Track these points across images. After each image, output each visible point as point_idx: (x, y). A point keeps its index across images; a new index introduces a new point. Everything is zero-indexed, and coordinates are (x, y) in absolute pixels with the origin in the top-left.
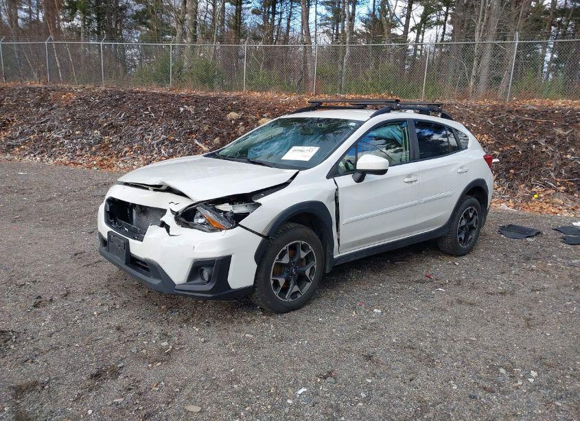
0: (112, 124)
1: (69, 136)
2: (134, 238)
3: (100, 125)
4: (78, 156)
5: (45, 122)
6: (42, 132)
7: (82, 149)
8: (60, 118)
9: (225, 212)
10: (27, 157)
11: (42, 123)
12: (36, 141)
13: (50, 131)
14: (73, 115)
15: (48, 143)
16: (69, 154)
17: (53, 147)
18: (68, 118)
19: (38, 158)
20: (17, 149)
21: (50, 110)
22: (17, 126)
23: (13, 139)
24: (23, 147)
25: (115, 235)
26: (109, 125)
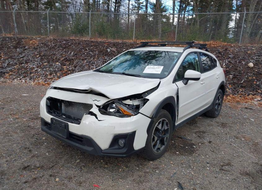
0: (67, 58)
1: (40, 66)
2: (72, 123)
3: (59, 59)
4: (49, 79)
5: (22, 57)
6: (22, 64)
7: (51, 74)
8: (32, 55)
9: (129, 105)
10: (16, 80)
11: (20, 58)
12: (19, 69)
13: (27, 63)
14: (40, 53)
15: (28, 71)
16: (42, 78)
17: (31, 73)
18: (37, 55)
19: (23, 81)
20: (7, 75)
21: (24, 50)
22: (5, 60)
23: (3, 68)
24: (10, 73)
25: (56, 120)
26: (65, 59)
